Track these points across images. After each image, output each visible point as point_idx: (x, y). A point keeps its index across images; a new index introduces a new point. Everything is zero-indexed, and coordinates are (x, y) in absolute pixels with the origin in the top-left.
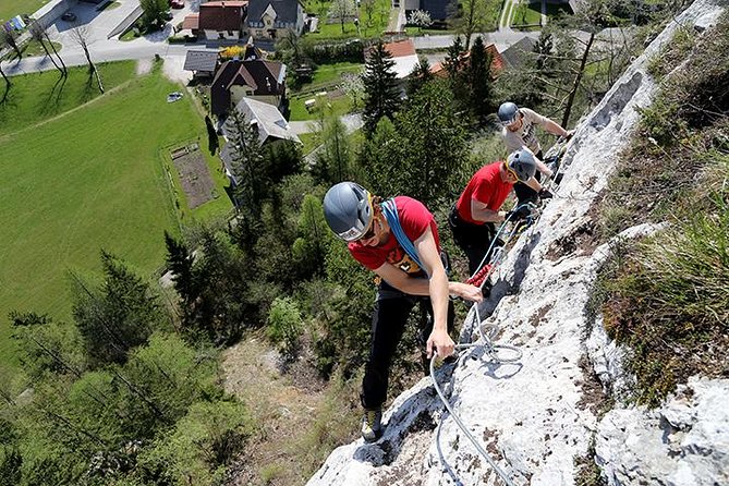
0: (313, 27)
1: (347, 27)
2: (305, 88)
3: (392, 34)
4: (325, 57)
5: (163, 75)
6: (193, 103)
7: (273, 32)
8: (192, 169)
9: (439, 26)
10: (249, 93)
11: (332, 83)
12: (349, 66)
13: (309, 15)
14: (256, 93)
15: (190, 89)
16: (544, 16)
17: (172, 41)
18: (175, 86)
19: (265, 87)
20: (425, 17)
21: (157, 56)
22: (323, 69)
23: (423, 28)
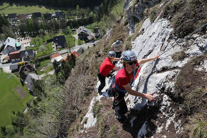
0: (36, 53)
1: (44, 52)
2: (39, 68)
3: (54, 52)
4: (42, 60)
5: (4, 72)
6: (15, 77)
7: (28, 57)
8: (20, 91)
9: (63, 47)
10: (28, 72)
11: (45, 65)
12: (47, 61)
13: (35, 51)
14: (30, 72)
15: (13, 74)
16: (83, 41)
17: (3, 63)
18: (8, 74)
19: (32, 70)
20: (60, 47)
21: (1, 68)
22: (42, 63)
23: (60, 49)
